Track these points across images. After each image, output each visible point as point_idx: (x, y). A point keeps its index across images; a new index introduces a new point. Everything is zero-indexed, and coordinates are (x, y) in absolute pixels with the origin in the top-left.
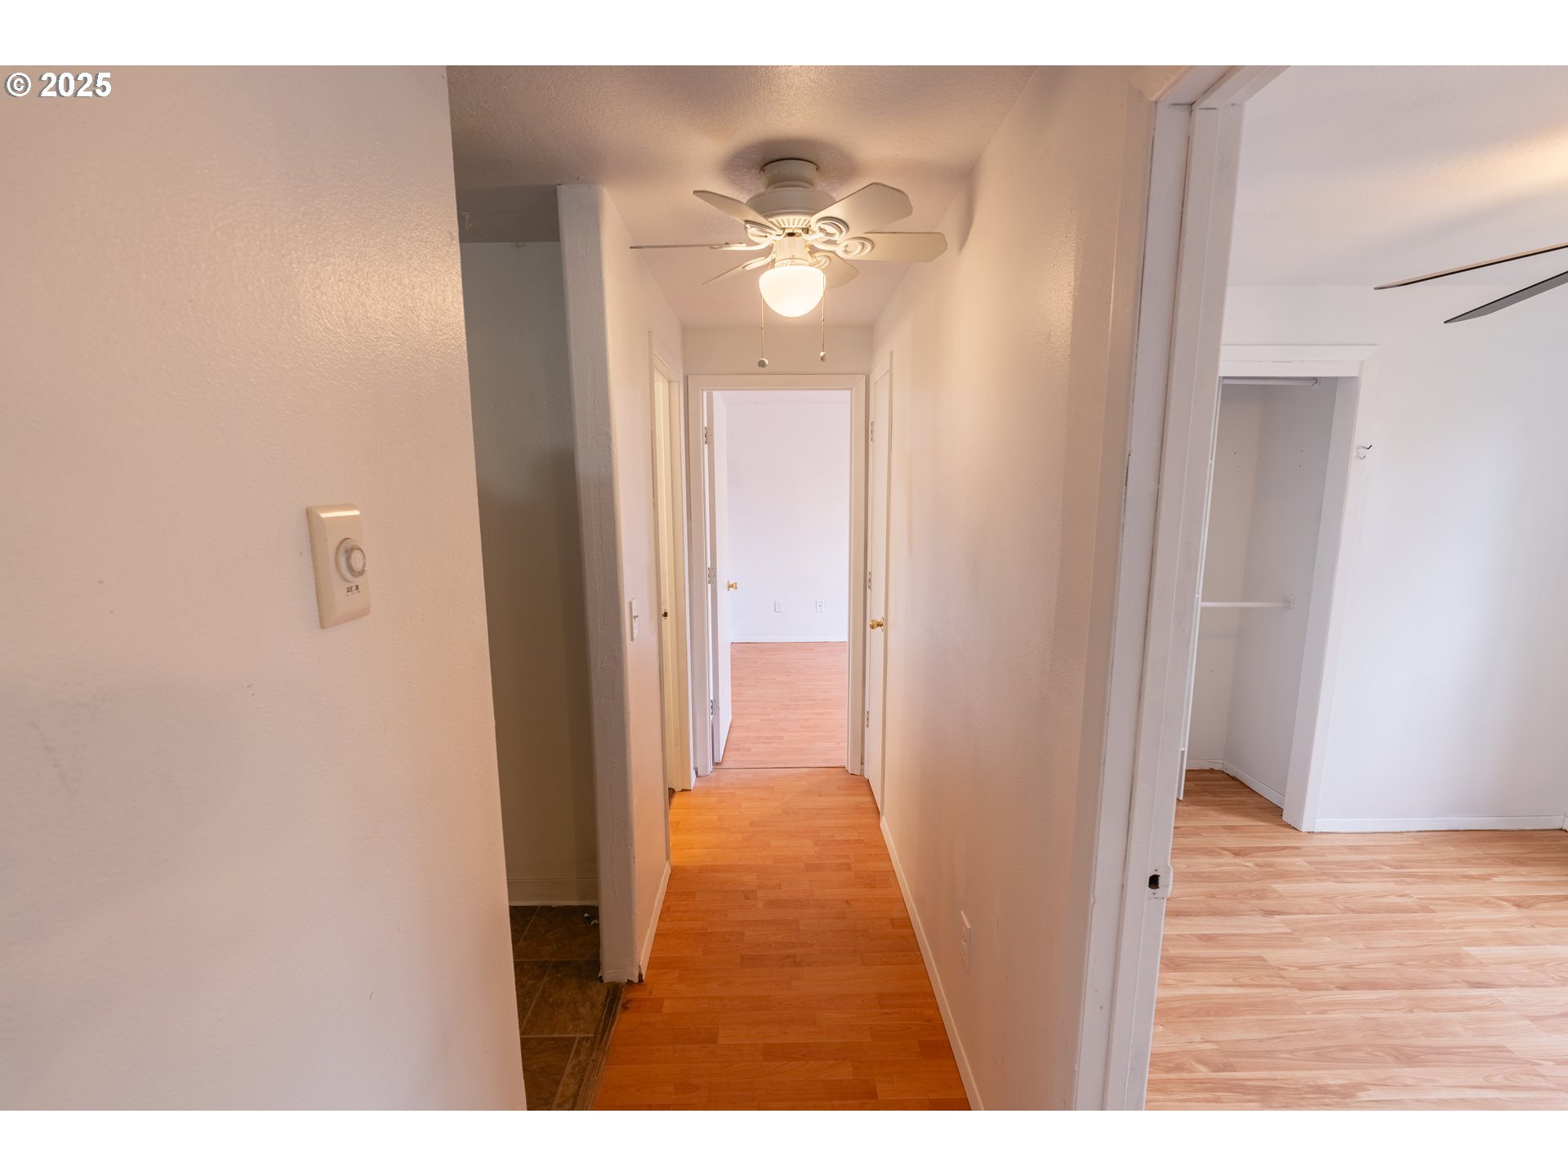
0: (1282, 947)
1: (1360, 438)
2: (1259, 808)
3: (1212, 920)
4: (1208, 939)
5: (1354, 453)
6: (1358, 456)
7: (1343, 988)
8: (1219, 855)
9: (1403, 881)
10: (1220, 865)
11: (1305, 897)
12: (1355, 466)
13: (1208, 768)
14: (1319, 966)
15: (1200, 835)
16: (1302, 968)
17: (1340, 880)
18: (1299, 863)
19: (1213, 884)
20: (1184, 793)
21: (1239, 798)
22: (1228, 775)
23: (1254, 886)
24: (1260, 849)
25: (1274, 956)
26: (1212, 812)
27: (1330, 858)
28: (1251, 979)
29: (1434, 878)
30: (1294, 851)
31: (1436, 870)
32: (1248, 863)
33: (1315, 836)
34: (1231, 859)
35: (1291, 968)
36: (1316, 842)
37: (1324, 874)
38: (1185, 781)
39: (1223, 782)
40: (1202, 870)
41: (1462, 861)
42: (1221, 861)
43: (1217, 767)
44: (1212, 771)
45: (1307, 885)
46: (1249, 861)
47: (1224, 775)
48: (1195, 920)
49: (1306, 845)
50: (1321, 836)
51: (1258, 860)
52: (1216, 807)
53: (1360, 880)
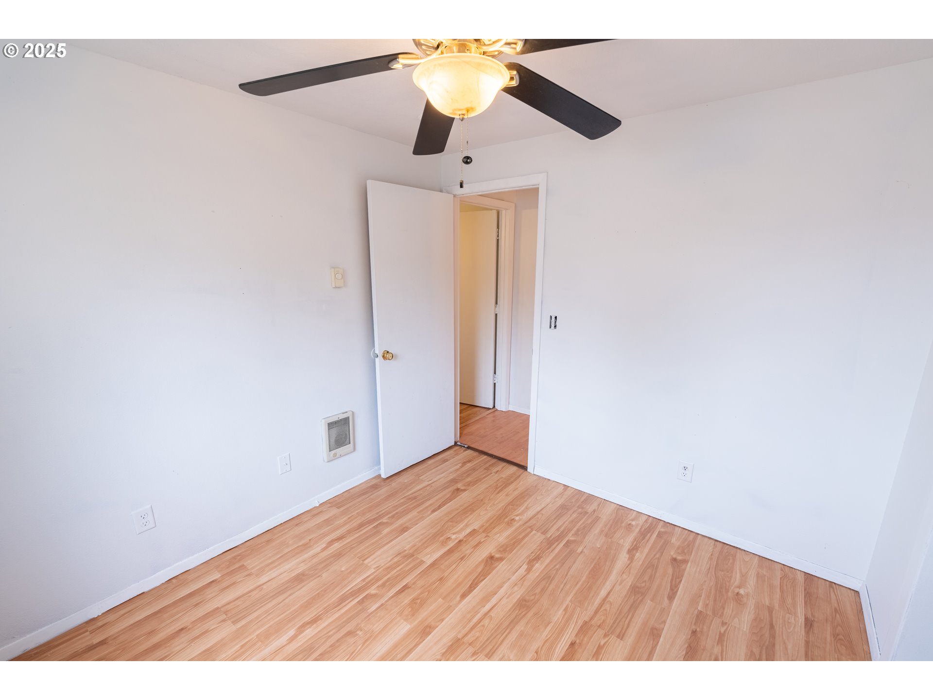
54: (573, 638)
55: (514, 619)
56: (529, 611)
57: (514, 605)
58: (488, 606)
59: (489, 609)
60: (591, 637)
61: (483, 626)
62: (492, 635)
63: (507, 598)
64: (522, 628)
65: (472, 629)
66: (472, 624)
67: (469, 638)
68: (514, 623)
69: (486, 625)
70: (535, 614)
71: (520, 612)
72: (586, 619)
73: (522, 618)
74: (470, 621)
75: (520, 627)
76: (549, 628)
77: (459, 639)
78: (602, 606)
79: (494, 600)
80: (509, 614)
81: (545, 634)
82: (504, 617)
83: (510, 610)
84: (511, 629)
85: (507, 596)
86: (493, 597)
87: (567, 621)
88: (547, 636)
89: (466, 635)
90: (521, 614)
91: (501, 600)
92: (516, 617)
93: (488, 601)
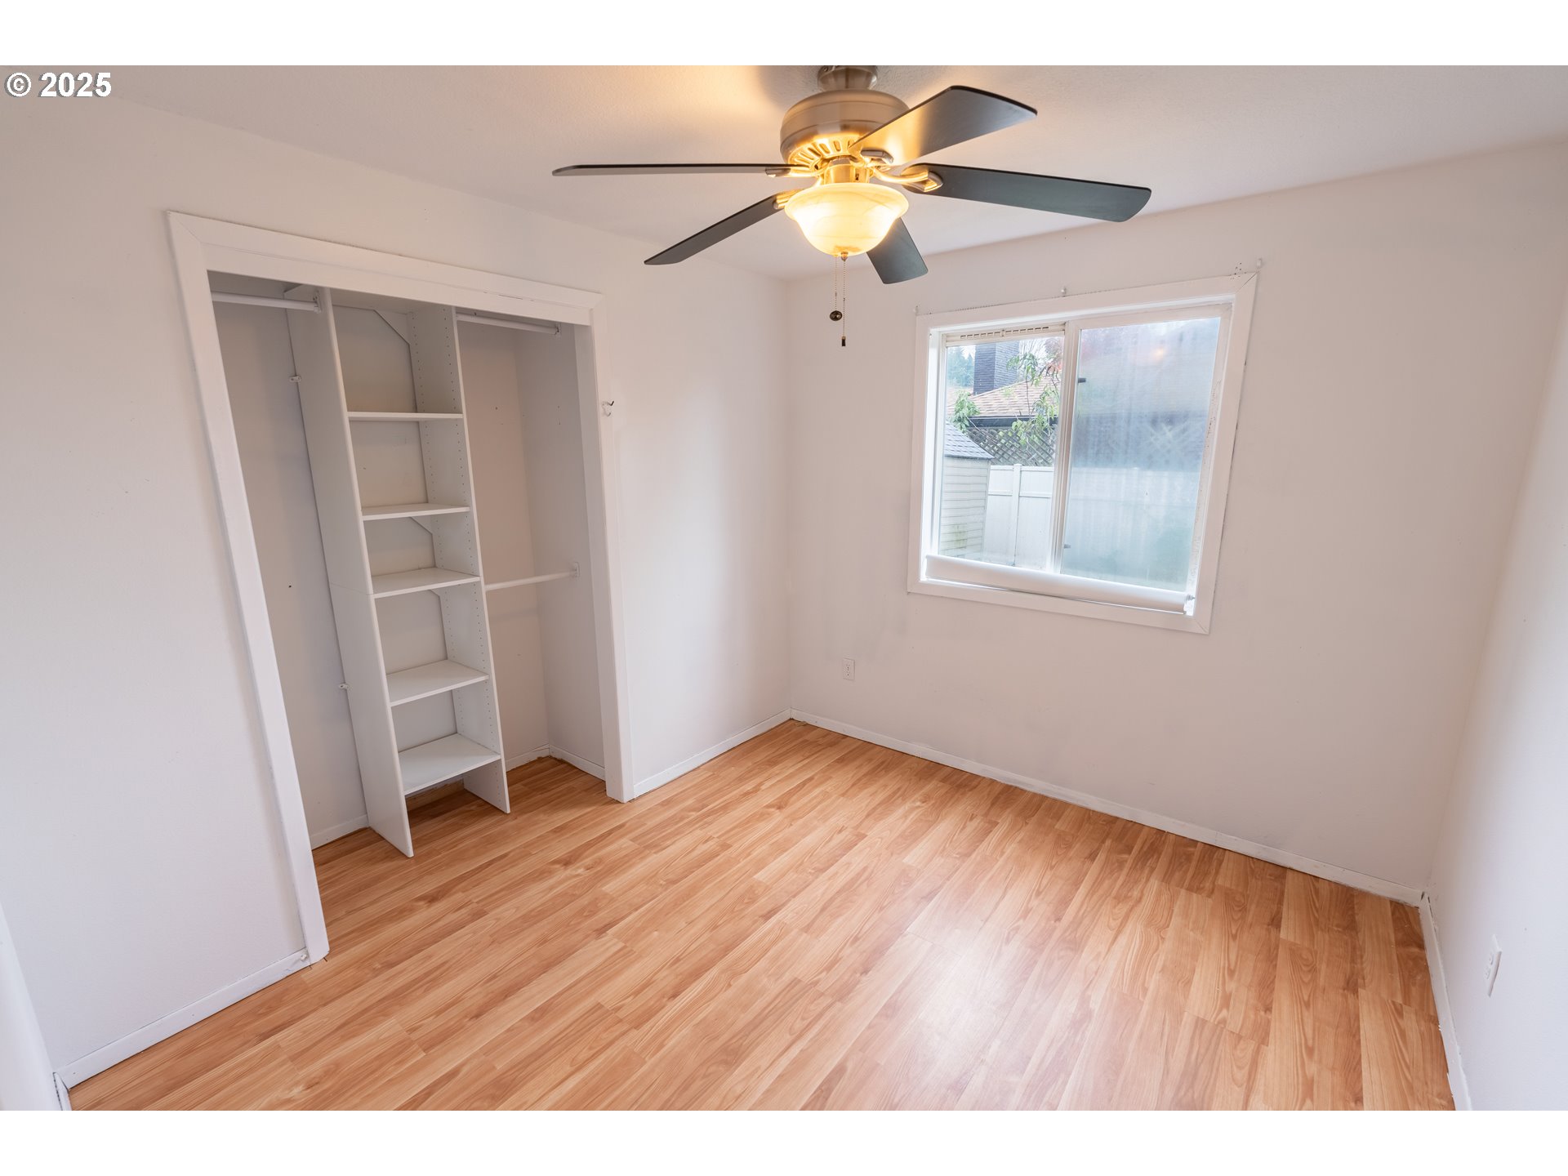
0: (619, 972)
1: (603, 396)
2: (586, 791)
3: (547, 979)
4: (540, 1015)
5: (601, 410)
6: (605, 413)
7: (674, 996)
8: (551, 873)
9: (706, 823)
10: (551, 888)
11: (633, 887)
12: (603, 422)
13: (536, 758)
14: (652, 978)
15: (530, 854)
16: (637, 993)
17: (659, 848)
18: (624, 844)
19: (545, 922)
20: (510, 803)
21: (566, 786)
22: (555, 759)
23: (584, 901)
24: (589, 845)
25: (608, 995)
26: (542, 817)
27: (650, 824)
28: (590, 1048)
29: (725, 808)
30: (621, 830)
31: (725, 798)
32: (578, 870)
33: (636, 803)
34: (562, 873)
35: (627, 1001)
36: (639, 810)
37: (646, 847)
38: (508, 786)
39: (552, 770)
40: (530, 909)
41: (741, 779)
42: (552, 881)
43: (544, 754)
44: (540, 759)
45: (633, 870)
46: (578, 868)
47: (553, 760)
48: (526, 992)
49: (627, 819)
50: (640, 801)
51: (588, 861)
52: (545, 807)
53: (673, 840)
54: (670, 1004)
55: (752, 1030)
56: (726, 1042)
57: (748, 1055)
58: (795, 1051)
59: (794, 1046)
60: (643, 1005)
61: (803, 1019)
62: (791, 1006)
63: (759, 1067)
64: (742, 1016)
65: (820, 1015)
66: (822, 1022)
67: (824, 1002)
68: (755, 1024)
69: (799, 1019)
70: (716, 1038)
71: (741, 1041)
72: (635, 1032)
73: (740, 1032)
74: (825, 1026)
75: (747, 1017)
76: (701, 1016)
77: (839, 1001)
78: (592, 1056)
79: (784, 1062)
80: (760, 1038)
81: (710, 1009)
82: (769, 1034)
83: (758, 1045)
84: (760, 1014)
85: (760, 1072)
86: (785, 1070)
87: (666, 1028)
88: (709, 1005)
89: (830, 1006)
90: (741, 1038)
91: (771, 1065)
92: (749, 1033)
93: (794, 1061)
